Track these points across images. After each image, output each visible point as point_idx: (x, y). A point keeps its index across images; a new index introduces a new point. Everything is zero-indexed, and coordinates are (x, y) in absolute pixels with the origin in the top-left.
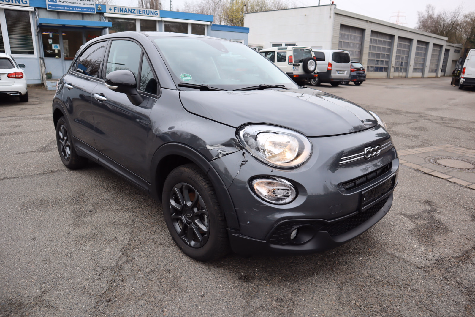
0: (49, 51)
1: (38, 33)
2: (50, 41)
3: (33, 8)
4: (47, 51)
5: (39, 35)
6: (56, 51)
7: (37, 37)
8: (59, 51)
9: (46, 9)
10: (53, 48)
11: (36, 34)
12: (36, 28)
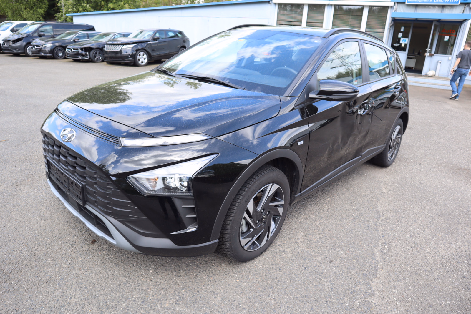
0: (396, 45)
1: (391, 26)
2: (400, 35)
3: (394, 3)
4: (394, 45)
5: (391, 29)
6: (403, 45)
7: (389, 30)
8: (406, 45)
9: (404, 3)
10: (401, 42)
11: (389, 28)
12: (390, 22)
